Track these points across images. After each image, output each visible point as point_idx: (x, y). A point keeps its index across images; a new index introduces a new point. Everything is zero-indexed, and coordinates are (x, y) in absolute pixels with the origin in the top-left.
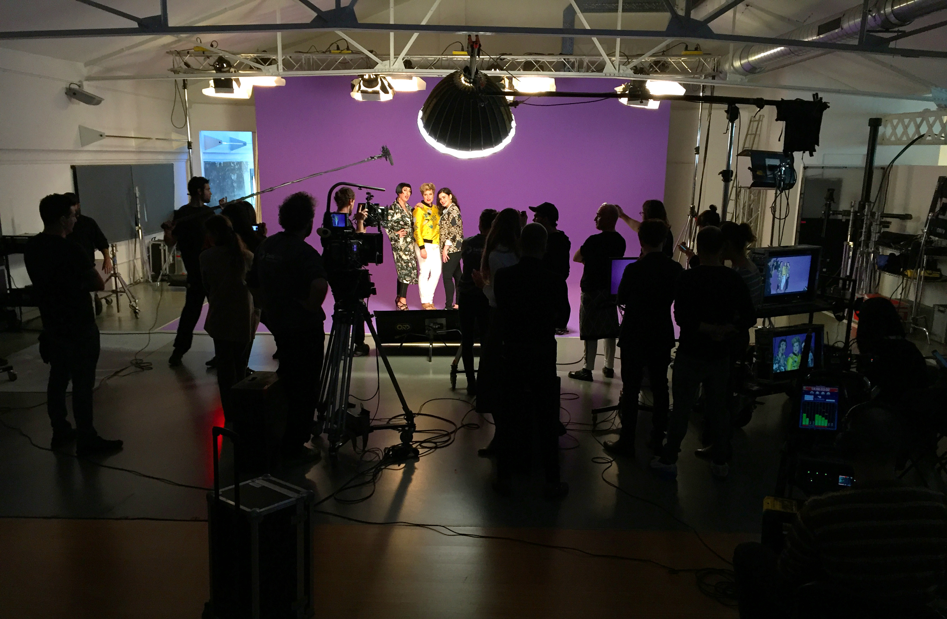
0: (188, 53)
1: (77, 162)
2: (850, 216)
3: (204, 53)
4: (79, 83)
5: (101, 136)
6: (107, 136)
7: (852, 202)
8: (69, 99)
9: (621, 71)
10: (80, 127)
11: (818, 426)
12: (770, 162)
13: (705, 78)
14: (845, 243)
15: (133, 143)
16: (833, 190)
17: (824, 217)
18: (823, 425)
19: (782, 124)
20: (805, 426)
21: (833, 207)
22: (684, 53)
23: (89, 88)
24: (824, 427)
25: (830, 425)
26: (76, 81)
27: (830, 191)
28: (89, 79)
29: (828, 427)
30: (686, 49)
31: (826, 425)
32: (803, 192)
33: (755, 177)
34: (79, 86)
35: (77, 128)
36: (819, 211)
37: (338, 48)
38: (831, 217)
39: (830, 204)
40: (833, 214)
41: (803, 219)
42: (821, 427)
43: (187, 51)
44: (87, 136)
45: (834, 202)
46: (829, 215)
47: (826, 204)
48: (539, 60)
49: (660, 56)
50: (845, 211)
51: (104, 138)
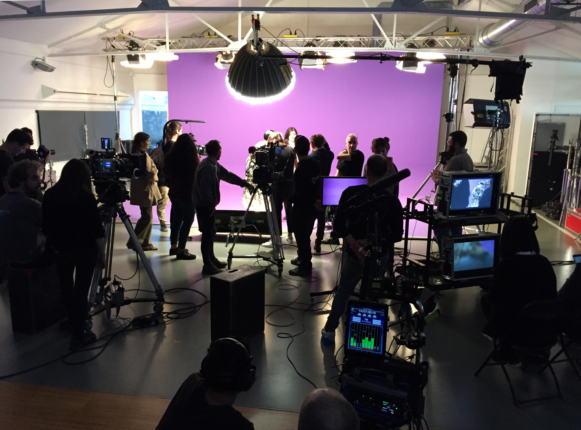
0: (114, 39)
1: (40, 108)
2: (568, 150)
3: (124, 39)
4: (42, 58)
5: (55, 91)
6: (58, 92)
7: (570, 140)
8: (34, 68)
9: (397, 46)
10: (42, 86)
11: (365, 349)
12: (488, 108)
13: (460, 51)
14: (565, 170)
15: (86, 97)
16: (557, 131)
17: (549, 151)
18: (369, 348)
19: (493, 79)
20: (353, 347)
21: (557, 143)
22: (446, 33)
23: (49, 62)
24: (370, 350)
25: (376, 348)
26: (41, 57)
27: (555, 132)
28: (51, 56)
29: (374, 350)
30: (448, 30)
31: (372, 348)
32: (535, 132)
33: (476, 119)
34: (43, 60)
35: (40, 87)
36: (546, 146)
37: (209, 35)
38: (555, 151)
39: (554, 142)
40: (557, 149)
41: (535, 152)
42: (367, 349)
43: (113, 38)
44: (47, 91)
45: (558, 140)
46: (554, 149)
47: (551, 141)
48: (344, 40)
49: (429, 36)
50: (565, 146)
51: (56, 93)
